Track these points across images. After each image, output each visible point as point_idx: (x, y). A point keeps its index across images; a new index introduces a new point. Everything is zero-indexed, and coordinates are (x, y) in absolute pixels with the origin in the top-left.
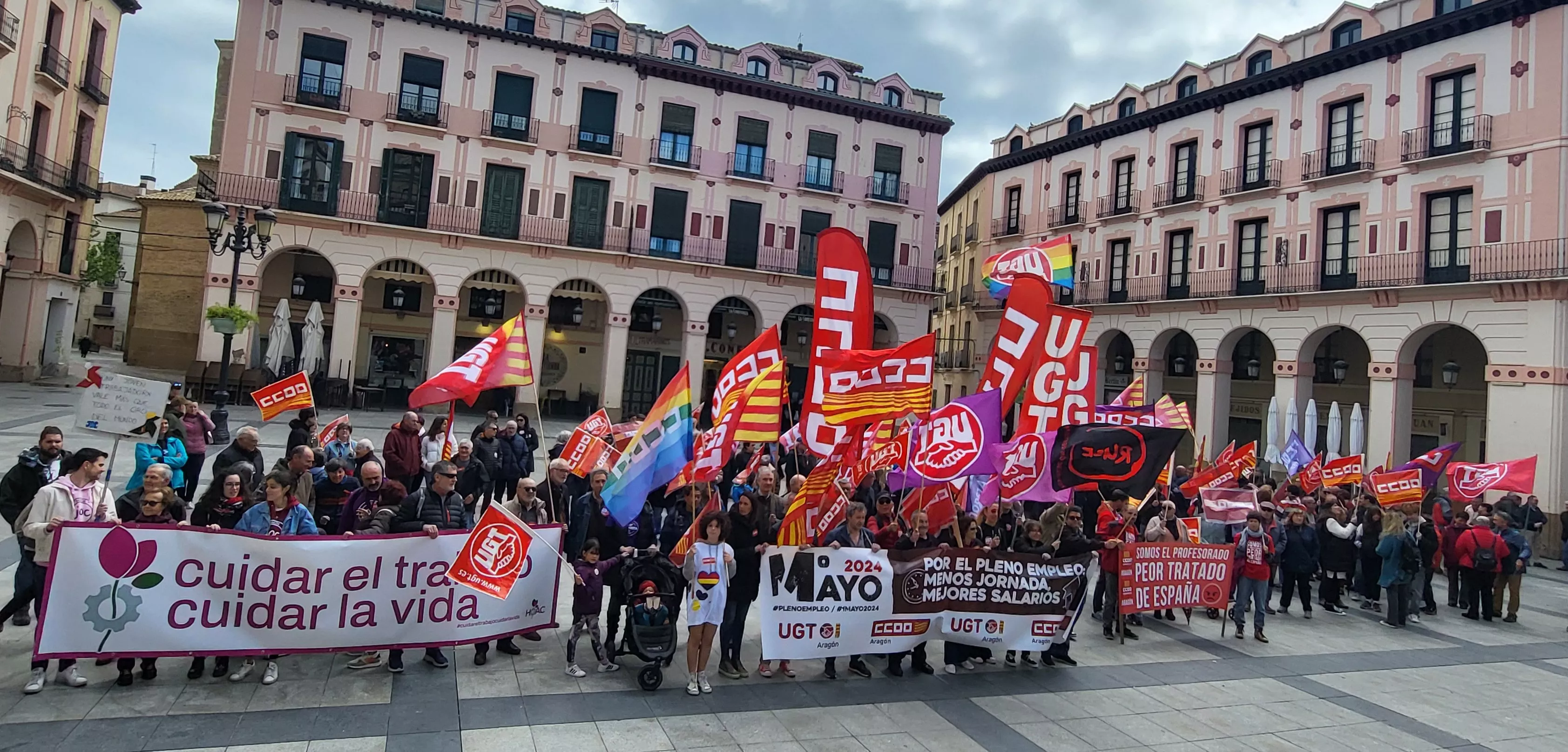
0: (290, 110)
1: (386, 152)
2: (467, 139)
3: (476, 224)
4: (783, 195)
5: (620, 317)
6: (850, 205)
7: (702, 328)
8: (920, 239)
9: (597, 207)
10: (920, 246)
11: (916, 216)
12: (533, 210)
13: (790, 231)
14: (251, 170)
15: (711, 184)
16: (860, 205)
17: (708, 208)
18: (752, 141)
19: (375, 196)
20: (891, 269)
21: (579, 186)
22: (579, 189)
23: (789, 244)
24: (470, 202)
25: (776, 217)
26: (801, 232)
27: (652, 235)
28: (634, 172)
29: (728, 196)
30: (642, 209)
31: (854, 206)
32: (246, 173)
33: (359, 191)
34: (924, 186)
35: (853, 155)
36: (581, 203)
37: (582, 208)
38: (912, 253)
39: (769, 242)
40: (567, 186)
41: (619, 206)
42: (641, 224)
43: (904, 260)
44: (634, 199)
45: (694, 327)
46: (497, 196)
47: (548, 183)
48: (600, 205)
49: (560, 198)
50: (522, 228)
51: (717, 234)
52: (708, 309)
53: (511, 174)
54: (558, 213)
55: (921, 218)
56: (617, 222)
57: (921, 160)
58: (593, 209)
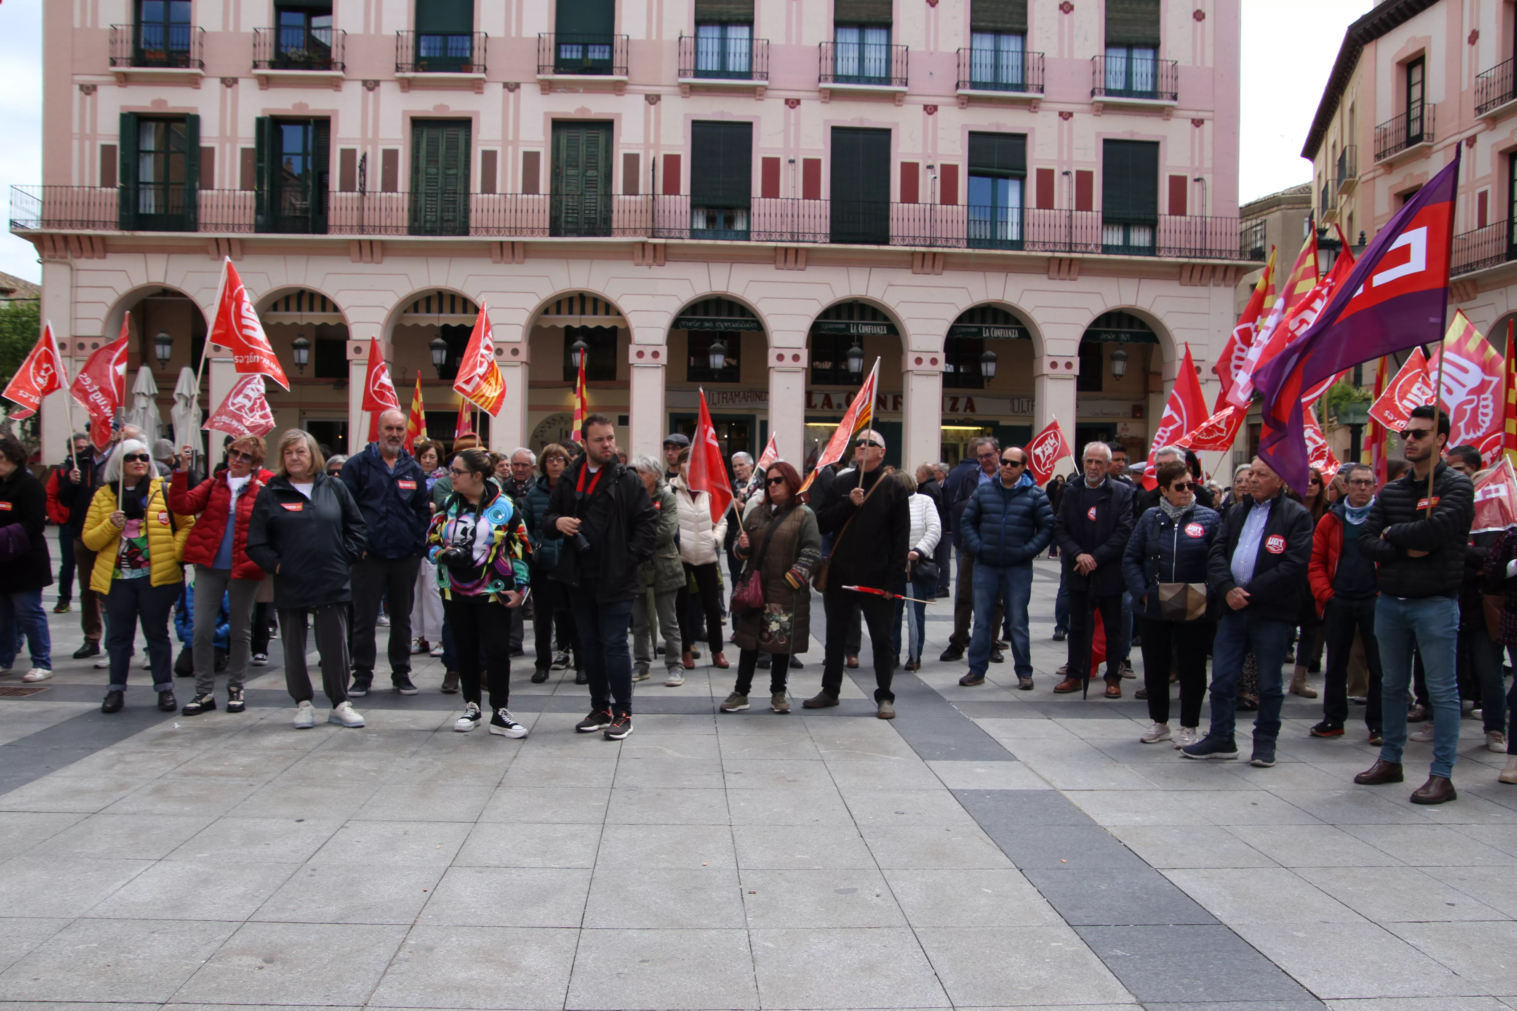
0: (124, 80)
1: (260, 122)
2: (377, 83)
3: (403, 218)
4: (930, 109)
5: (648, 351)
6: (1061, 114)
7: (796, 358)
8: (1208, 164)
9: (596, 168)
10: (1208, 178)
11: (1198, 123)
12: (489, 186)
13: (949, 173)
14: (82, 177)
15: (793, 103)
16: (1081, 112)
17: (792, 146)
18: (864, 18)
19: (248, 193)
20: (1152, 224)
21: (564, 136)
22: (563, 141)
23: (949, 196)
24: (390, 184)
25: (919, 150)
26: (971, 174)
27: (694, 206)
28: (653, 99)
29: (826, 121)
30: (672, 162)
31: (1071, 114)
32: (75, 182)
33: (227, 187)
34: (1209, 63)
35: (1061, 23)
36: (569, 165)
37: (571, 172)
38: (1192, 192)
39: (910, 194)
40: (541, 138)
41: (632, 161)
42: (671, 187)
43: (1178, 206)
44: (657, 145)
45: (780, 357)
46: (433, 171)
47: (510, 137)
48: (601, 164)
49: (531, 160)
50: (473, 216)
51: (811, 191)
52: (806, 325)
53: (451, 131)
54: (530, 186)
55: (1207, 125)
56: (631, 188)
57: (1199, 16)
58: (590, 173)
